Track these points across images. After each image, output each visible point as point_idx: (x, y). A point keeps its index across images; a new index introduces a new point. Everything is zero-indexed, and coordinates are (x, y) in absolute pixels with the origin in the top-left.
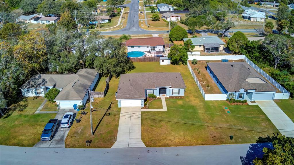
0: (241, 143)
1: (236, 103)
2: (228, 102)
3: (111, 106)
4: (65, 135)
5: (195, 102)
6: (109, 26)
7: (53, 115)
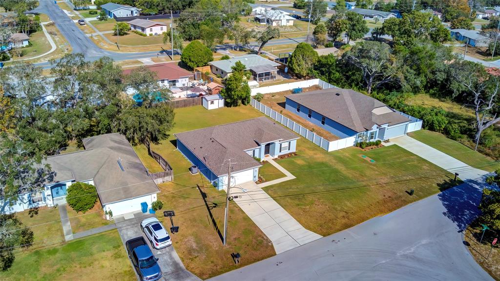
0: (426, 196)
1: (369, 147)
2: (359, 148)
3: (203, 192)
4: (176, 260)
5: (319, 157)
6: (36, 51)
7: (112, 234)
